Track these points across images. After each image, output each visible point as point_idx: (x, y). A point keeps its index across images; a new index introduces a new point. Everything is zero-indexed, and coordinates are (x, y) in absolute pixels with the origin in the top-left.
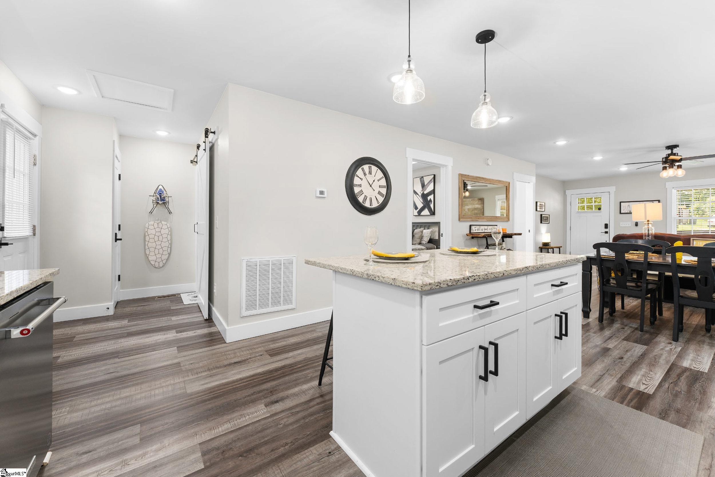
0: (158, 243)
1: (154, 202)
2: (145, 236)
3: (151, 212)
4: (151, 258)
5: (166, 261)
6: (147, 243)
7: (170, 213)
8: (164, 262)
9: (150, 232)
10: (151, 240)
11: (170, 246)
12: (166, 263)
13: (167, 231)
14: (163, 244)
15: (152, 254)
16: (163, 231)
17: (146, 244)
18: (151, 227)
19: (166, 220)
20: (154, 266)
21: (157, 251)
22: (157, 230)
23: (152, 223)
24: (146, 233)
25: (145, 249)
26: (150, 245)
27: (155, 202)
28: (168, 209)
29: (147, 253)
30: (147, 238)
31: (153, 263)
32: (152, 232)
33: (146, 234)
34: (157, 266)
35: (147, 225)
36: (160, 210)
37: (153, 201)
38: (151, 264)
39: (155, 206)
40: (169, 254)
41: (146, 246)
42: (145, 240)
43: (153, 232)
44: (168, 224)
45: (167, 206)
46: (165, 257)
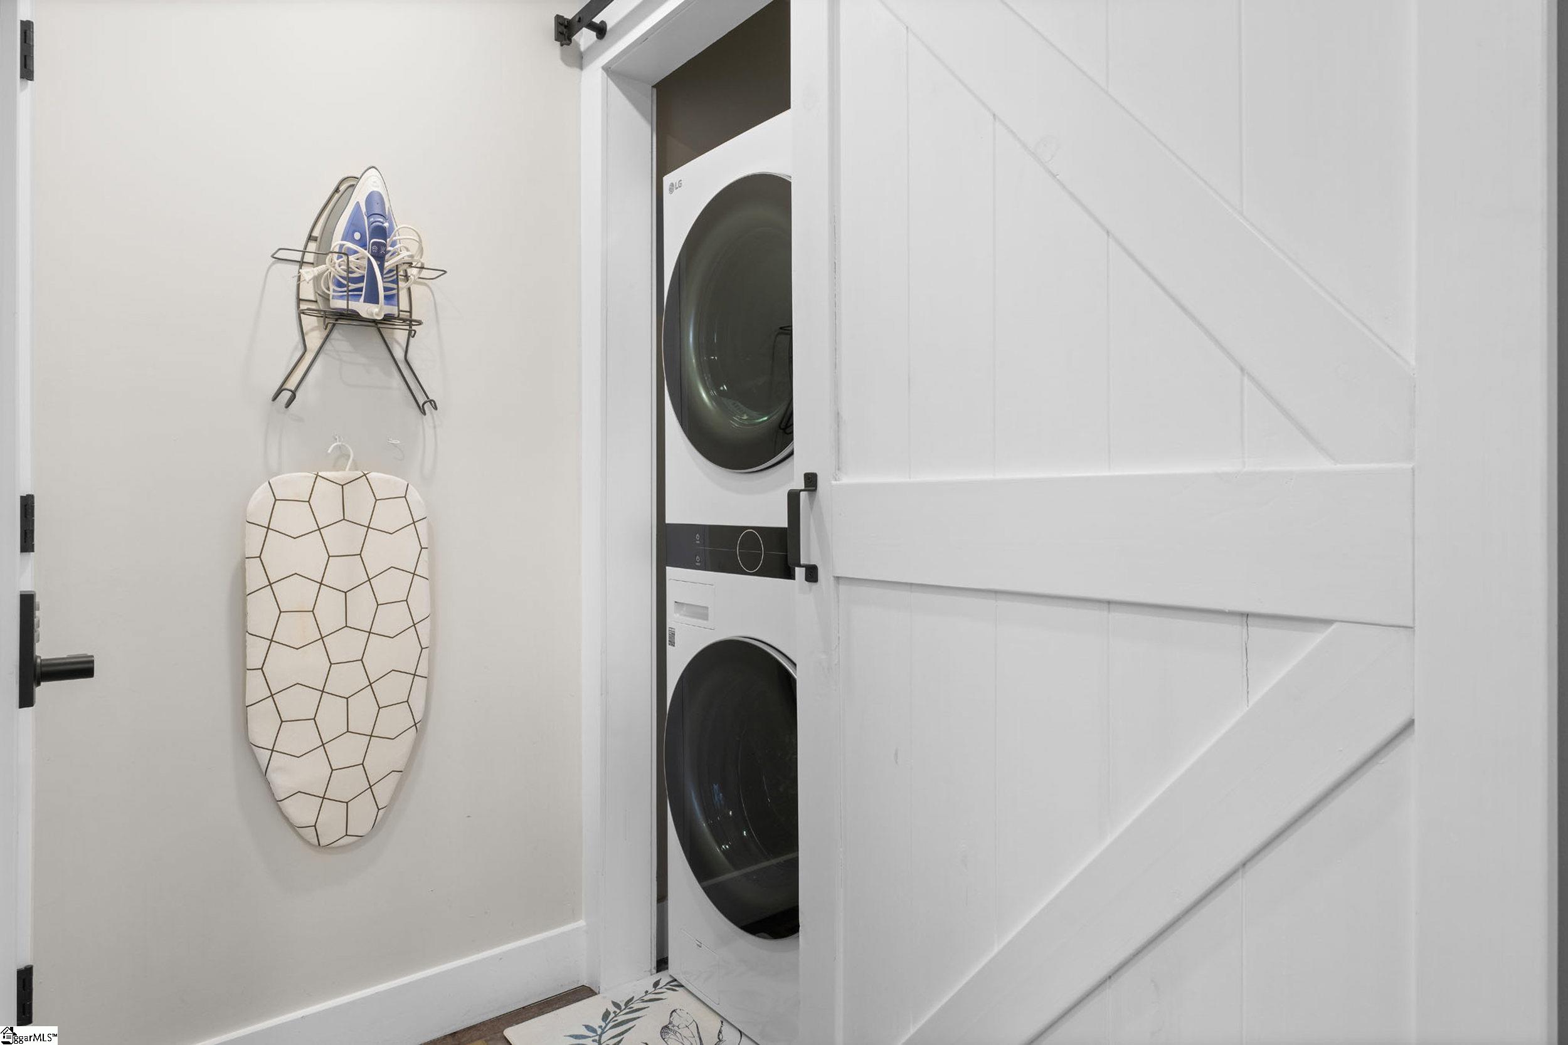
0: (345, 645)
1: (304, 308)
2: (240, 595)
3: (286, 395)
4: (282, 782)
5: (400, 787)
6: (255, 651)
7: (424, 405)
8: (384, 792)
9: (280, 555)
10: (295, 629)
11: (422, 666)
12: (394, 798)
13: (404, 549)
14: (379, 656)
15: (298, 737)
16: (379, 552)
17: (254, 659)
18: (287, 518)
19: (399, 461)
20: (310, 834)
21: (332, 716)
22: (340, 538)
23: (294, 482)
24: (253, 567)
25: (243, 710)
26: (283, 666)
27: (313, 308)
28: (405, 369)
29: (262, 731)
30: (260, 614)
31: (301, 811)
32: (294, 555)
33: (255, 577)
34: (331, 832)
35: (261, 494)
37: (299, 300)
38: (288, 820)
39: (315, 339)
40: (421, 728)
41: (254, 681)
42: (241, 630)
43: (308, 557)
44: (414, 495)
45: (399, 354)
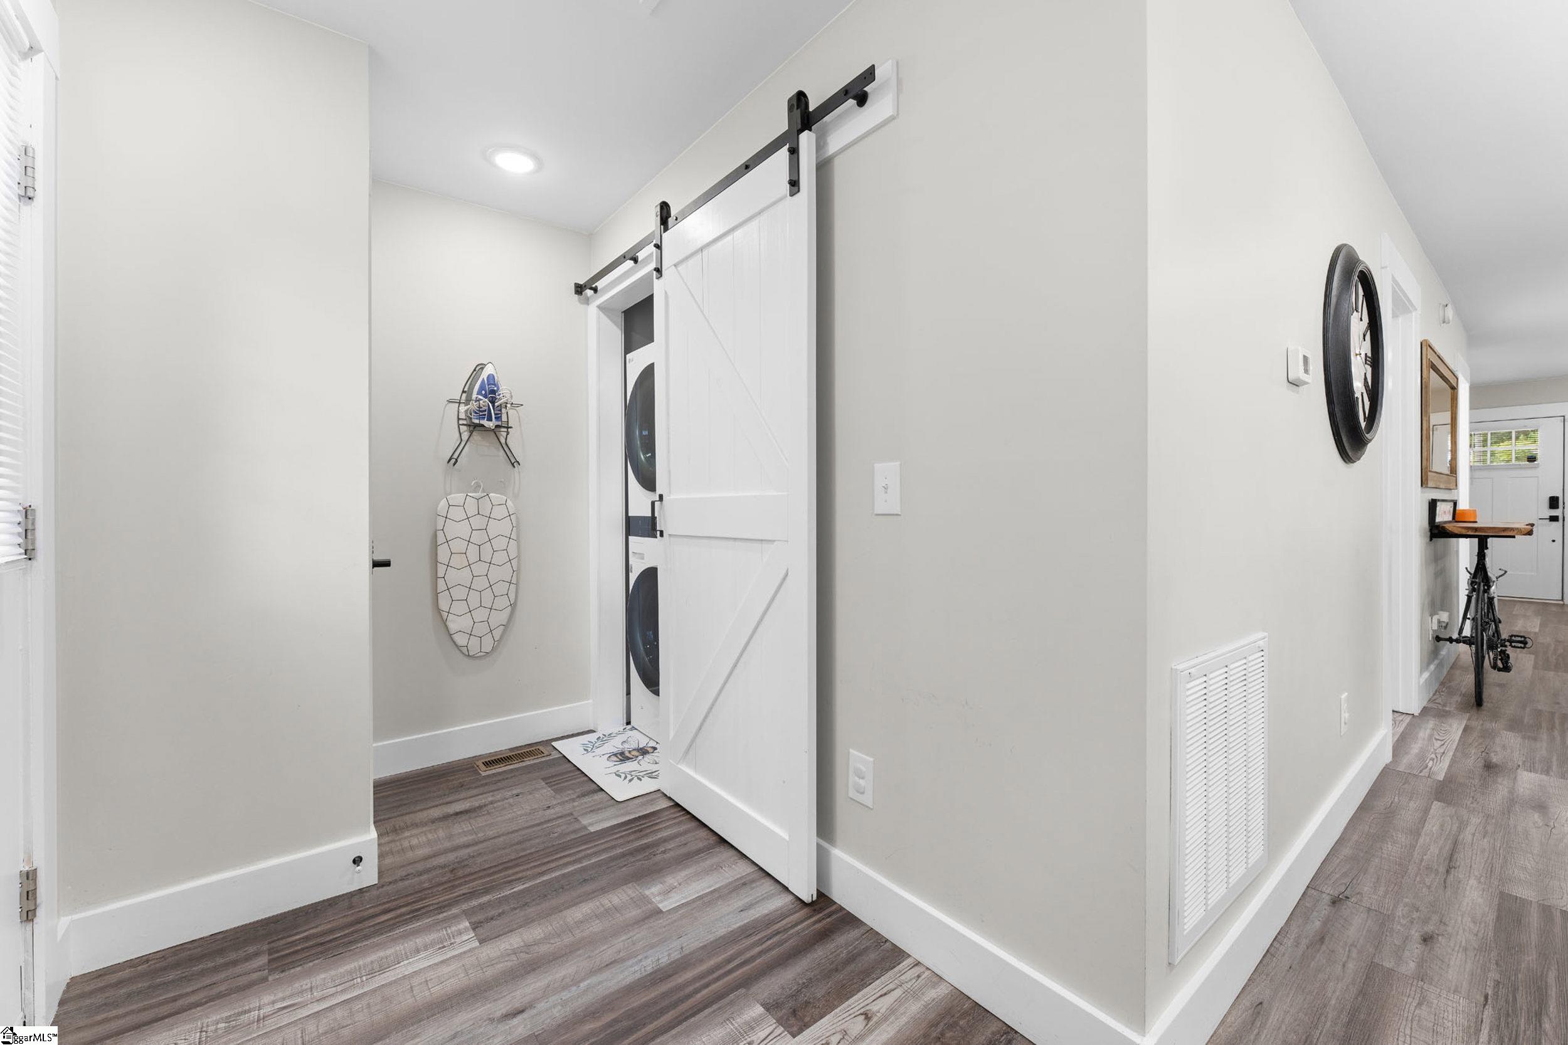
0: (477, 569)
1: (461, 422)
2: (435, 545)
3: (453, 460)
4: (453, 626)
5: (504, 631)
6: (441, 570)
7: (514, 463)
8: (497, 634)
9: (452, 529)
10: (456, 561)
11: (514, 581)
12: (502, 637)
13: (505, 527)
14: (495, 574)
15: (459, 608)
16: (494, 528)
17: (441, 574)
18: (457, 514)
19: (501, 488)
20: (464, 650)
21: (487, 596)
22: (477, 522)
23: (457, 498)
24: (440, 534)
25: (436, 595)
26: (453, 576)
27: (465, 422)
28: (506, 448)
29: (444, 604)
30: (443, 554)
31: (461, 640)
32: (457, 529)
33: (441, 539)
34: (474, 650)
35: (443, 502)
36: (480, 450)
37: (459, 419)
38: (454, 643)
39: (465, 436)
40: (513, 606)
41: (441, 582)
42: (435, 561)
43: (463, 530)
44: (509, 503)
45: (503, 441)
46: (502, 617)
